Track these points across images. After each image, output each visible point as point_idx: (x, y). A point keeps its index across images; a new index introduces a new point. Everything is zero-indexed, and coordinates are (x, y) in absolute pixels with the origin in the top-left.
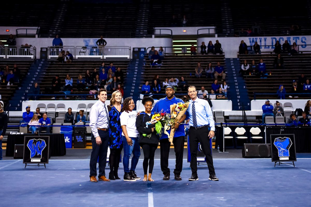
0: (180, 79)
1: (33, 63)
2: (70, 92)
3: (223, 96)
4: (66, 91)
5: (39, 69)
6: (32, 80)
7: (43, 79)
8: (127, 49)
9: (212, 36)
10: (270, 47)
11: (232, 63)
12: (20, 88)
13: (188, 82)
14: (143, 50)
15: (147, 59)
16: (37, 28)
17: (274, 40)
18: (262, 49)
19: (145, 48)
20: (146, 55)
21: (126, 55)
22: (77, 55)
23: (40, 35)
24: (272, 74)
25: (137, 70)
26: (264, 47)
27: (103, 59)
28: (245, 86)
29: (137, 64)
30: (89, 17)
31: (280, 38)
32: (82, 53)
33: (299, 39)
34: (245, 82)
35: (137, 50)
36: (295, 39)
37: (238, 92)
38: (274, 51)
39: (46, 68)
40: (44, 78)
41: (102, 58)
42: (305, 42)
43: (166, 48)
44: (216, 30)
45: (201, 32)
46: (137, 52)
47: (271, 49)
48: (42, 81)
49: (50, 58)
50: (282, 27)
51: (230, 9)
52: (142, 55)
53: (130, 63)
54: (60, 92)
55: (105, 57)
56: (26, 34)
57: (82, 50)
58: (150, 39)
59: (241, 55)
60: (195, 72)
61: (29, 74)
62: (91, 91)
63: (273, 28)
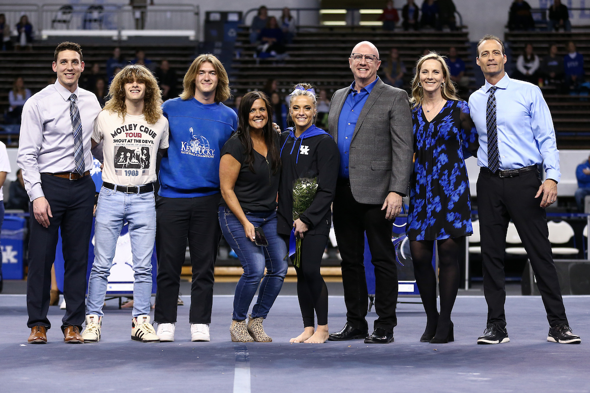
8: (189, 13)
14: (233, 18)
15: (244, 42)
18: (575, 19)
19: (240, 14)
20: (244, 32)
21: (186, 30)
22: (46, 29)
26: (580, 11)
27: (120, 41)
32: (59, 25)
35: (218, 16)
41: (115, 38)
43: (302, 13)
46: (217, 25)
52: (232, 33)
55: (126, 33)
57: (60, 16)
59: (516, 32)
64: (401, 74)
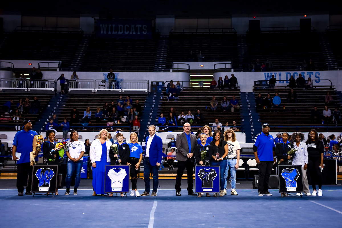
0: (196, 112)
1: (54, 96)
2: (88, 124)
3: (237, 129)
4: (84, 123)
5: (60, 102)
6: (52, 112)
7: (62, 111)
8: (145, 83)
9: (228, 70)
10: (285, 82)
11: (248, 97)
12: (39, 120)
13: (204, 115)
14: (161, 84)
15: (164, 93)
16: (58, 62)
17: (289, 75)
18: (277, 84)
19: (163, 82)
20: (164, 89)
21: (145, 89)
22: (97, 88)
23: (62, 69)
24: (286, 108)
25: (154, 103)
26: (279, 81)
27: (122, 92)
28: (259, 119)
29: (154, 97)
30: (110, 52)
31: (295, 73)
32: (101, 86)
33: (313, 74)
34: (259, 116)
35: (155, 83)
36: (309, 74)
37: (252, 125)
38: (289, 86)
39: (66, 101)
40: (64, 110)
41: (120, 91)
42: (318, 77)
43: (183, 82)
44: (232, 65)
45: (217, 67)
46: (155, 86)
47: (285, 84)
48: (62, 113)
49: (70, 91)
50: (297, 63)
51: (246, 45)
52: (160, 89)
53: (148, 96)
54: (78, 123)
55: (124, 90)
56: (48, 67)
57: (101, 83)
58: (168, 73)
60: (210, 105)
61: (49, 106)
62: (108, 123)
63: (288, 63)
64: (217, 104)
